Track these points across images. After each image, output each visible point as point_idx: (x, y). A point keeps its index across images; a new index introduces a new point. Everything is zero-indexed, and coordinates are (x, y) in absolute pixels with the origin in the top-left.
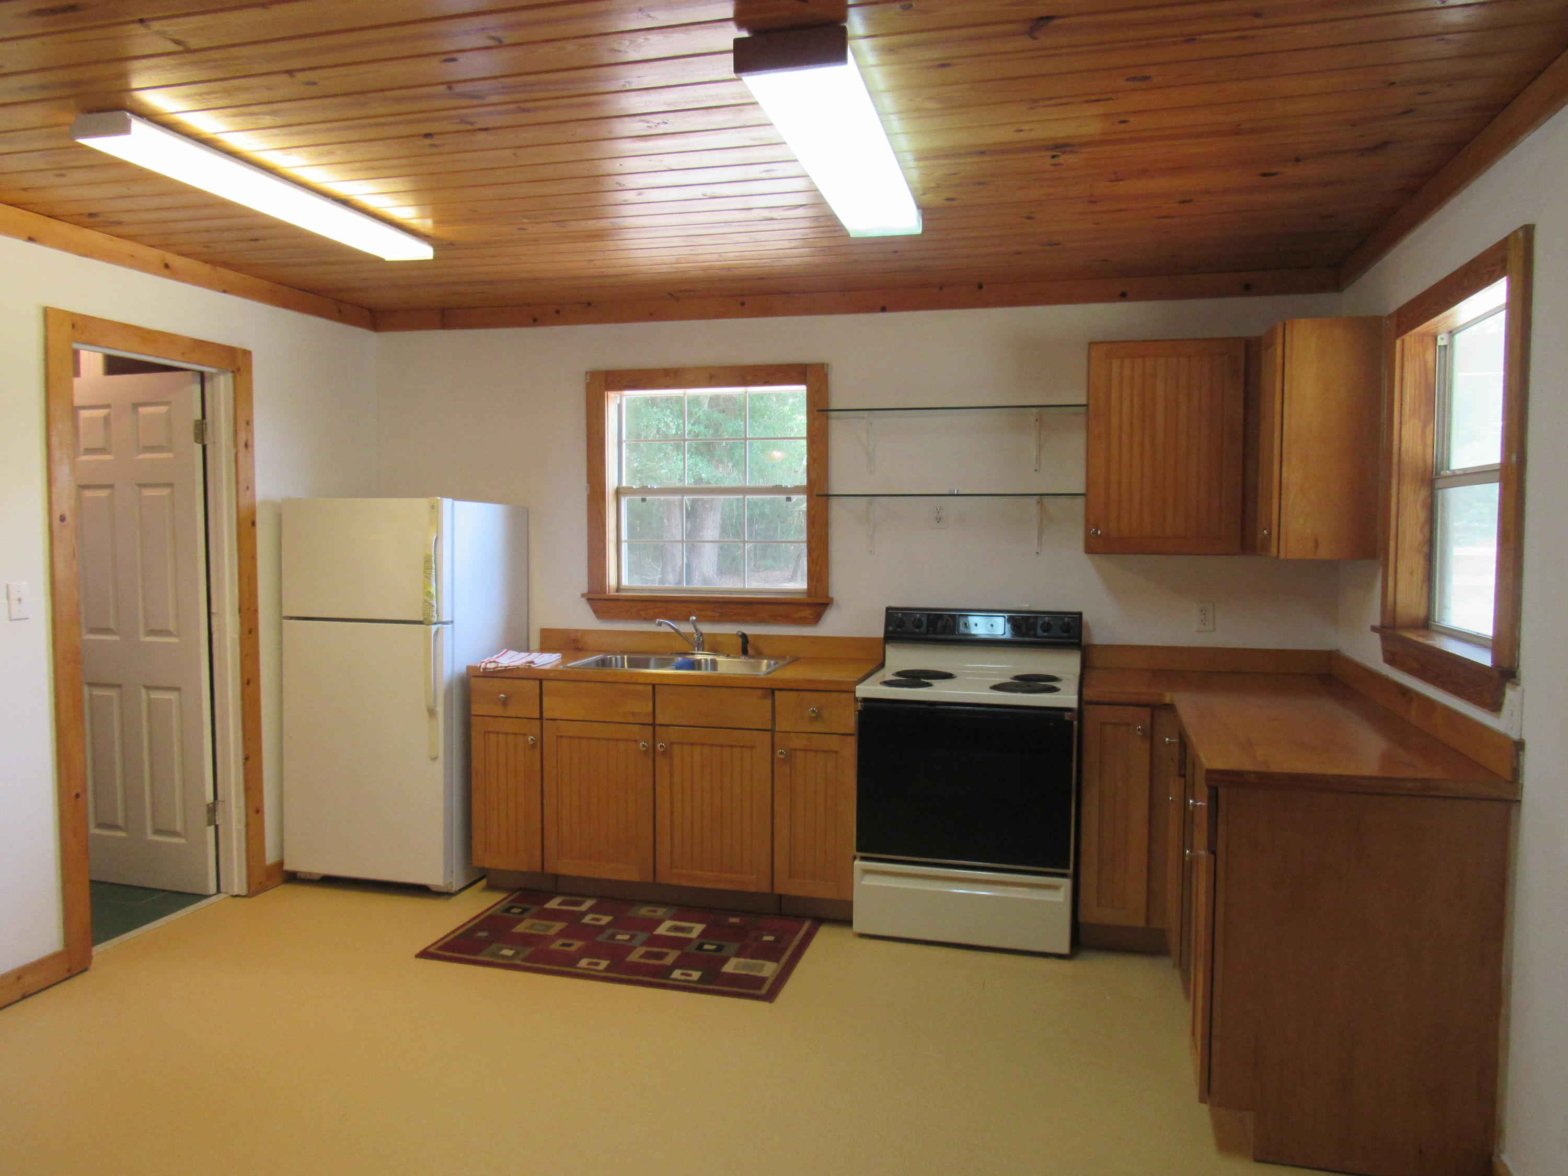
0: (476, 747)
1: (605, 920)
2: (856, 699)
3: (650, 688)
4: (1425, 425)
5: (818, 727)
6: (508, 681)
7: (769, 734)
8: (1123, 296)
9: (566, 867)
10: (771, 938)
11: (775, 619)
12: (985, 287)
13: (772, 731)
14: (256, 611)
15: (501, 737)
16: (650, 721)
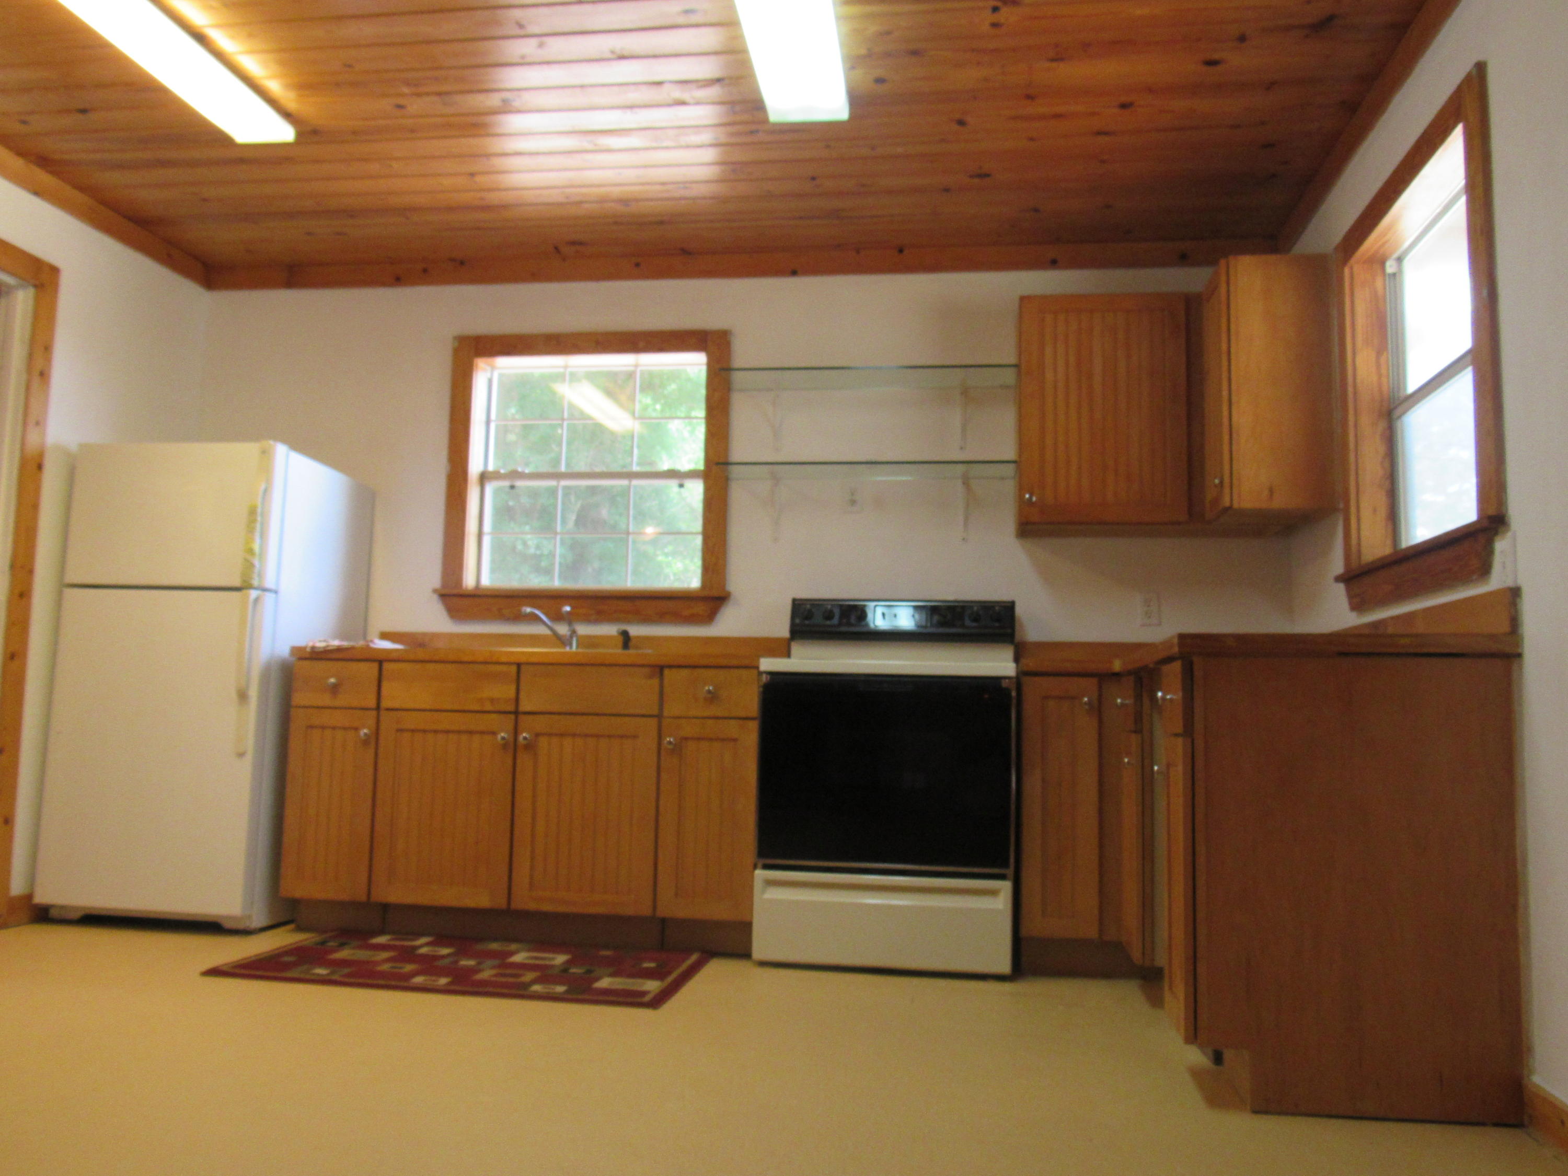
0: (295, 743)
1: (445, 951)
2: (760, 673)
3: (514, 669)
4: (1379, 353)
5: (714, 711)
6: (340, 664)
7: (653, 722)
8: (1054, 264)
9: (396, 894)
10: (652, 965)
11: (662, 617)
12: (906, 252)
13: (659, 717)
14: (31, 572)
15: (328, 732)
16: (511, 708)
